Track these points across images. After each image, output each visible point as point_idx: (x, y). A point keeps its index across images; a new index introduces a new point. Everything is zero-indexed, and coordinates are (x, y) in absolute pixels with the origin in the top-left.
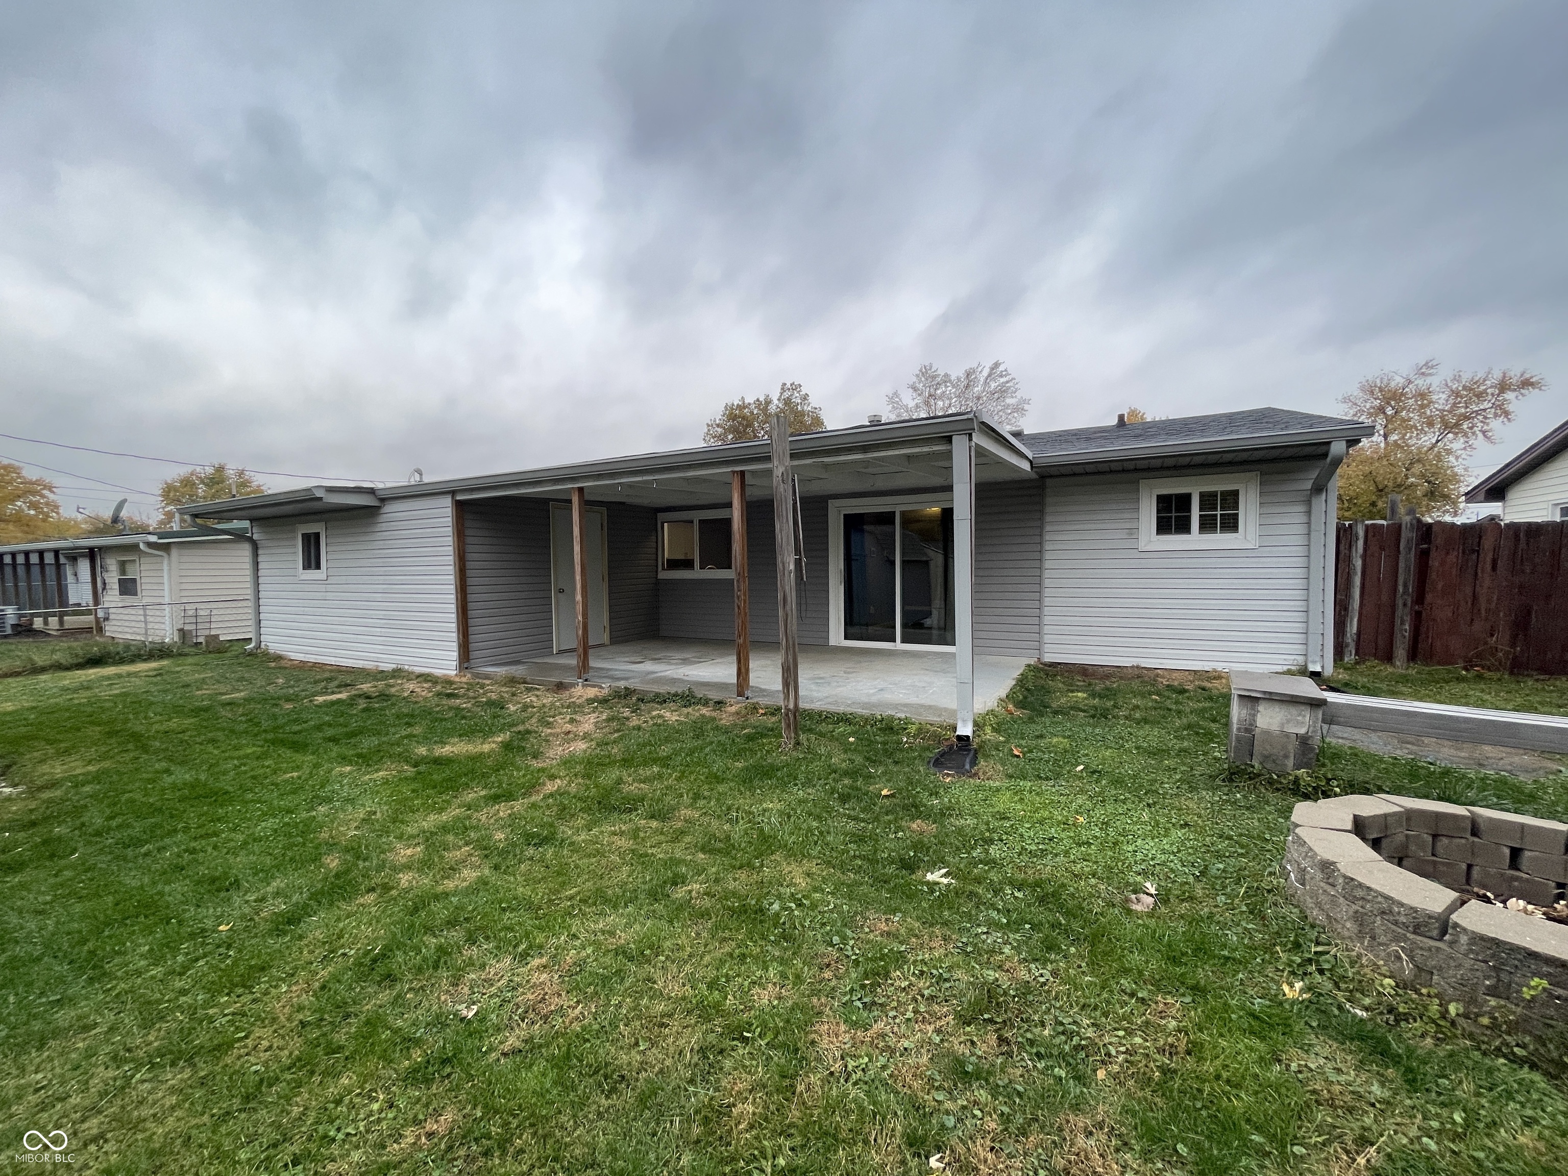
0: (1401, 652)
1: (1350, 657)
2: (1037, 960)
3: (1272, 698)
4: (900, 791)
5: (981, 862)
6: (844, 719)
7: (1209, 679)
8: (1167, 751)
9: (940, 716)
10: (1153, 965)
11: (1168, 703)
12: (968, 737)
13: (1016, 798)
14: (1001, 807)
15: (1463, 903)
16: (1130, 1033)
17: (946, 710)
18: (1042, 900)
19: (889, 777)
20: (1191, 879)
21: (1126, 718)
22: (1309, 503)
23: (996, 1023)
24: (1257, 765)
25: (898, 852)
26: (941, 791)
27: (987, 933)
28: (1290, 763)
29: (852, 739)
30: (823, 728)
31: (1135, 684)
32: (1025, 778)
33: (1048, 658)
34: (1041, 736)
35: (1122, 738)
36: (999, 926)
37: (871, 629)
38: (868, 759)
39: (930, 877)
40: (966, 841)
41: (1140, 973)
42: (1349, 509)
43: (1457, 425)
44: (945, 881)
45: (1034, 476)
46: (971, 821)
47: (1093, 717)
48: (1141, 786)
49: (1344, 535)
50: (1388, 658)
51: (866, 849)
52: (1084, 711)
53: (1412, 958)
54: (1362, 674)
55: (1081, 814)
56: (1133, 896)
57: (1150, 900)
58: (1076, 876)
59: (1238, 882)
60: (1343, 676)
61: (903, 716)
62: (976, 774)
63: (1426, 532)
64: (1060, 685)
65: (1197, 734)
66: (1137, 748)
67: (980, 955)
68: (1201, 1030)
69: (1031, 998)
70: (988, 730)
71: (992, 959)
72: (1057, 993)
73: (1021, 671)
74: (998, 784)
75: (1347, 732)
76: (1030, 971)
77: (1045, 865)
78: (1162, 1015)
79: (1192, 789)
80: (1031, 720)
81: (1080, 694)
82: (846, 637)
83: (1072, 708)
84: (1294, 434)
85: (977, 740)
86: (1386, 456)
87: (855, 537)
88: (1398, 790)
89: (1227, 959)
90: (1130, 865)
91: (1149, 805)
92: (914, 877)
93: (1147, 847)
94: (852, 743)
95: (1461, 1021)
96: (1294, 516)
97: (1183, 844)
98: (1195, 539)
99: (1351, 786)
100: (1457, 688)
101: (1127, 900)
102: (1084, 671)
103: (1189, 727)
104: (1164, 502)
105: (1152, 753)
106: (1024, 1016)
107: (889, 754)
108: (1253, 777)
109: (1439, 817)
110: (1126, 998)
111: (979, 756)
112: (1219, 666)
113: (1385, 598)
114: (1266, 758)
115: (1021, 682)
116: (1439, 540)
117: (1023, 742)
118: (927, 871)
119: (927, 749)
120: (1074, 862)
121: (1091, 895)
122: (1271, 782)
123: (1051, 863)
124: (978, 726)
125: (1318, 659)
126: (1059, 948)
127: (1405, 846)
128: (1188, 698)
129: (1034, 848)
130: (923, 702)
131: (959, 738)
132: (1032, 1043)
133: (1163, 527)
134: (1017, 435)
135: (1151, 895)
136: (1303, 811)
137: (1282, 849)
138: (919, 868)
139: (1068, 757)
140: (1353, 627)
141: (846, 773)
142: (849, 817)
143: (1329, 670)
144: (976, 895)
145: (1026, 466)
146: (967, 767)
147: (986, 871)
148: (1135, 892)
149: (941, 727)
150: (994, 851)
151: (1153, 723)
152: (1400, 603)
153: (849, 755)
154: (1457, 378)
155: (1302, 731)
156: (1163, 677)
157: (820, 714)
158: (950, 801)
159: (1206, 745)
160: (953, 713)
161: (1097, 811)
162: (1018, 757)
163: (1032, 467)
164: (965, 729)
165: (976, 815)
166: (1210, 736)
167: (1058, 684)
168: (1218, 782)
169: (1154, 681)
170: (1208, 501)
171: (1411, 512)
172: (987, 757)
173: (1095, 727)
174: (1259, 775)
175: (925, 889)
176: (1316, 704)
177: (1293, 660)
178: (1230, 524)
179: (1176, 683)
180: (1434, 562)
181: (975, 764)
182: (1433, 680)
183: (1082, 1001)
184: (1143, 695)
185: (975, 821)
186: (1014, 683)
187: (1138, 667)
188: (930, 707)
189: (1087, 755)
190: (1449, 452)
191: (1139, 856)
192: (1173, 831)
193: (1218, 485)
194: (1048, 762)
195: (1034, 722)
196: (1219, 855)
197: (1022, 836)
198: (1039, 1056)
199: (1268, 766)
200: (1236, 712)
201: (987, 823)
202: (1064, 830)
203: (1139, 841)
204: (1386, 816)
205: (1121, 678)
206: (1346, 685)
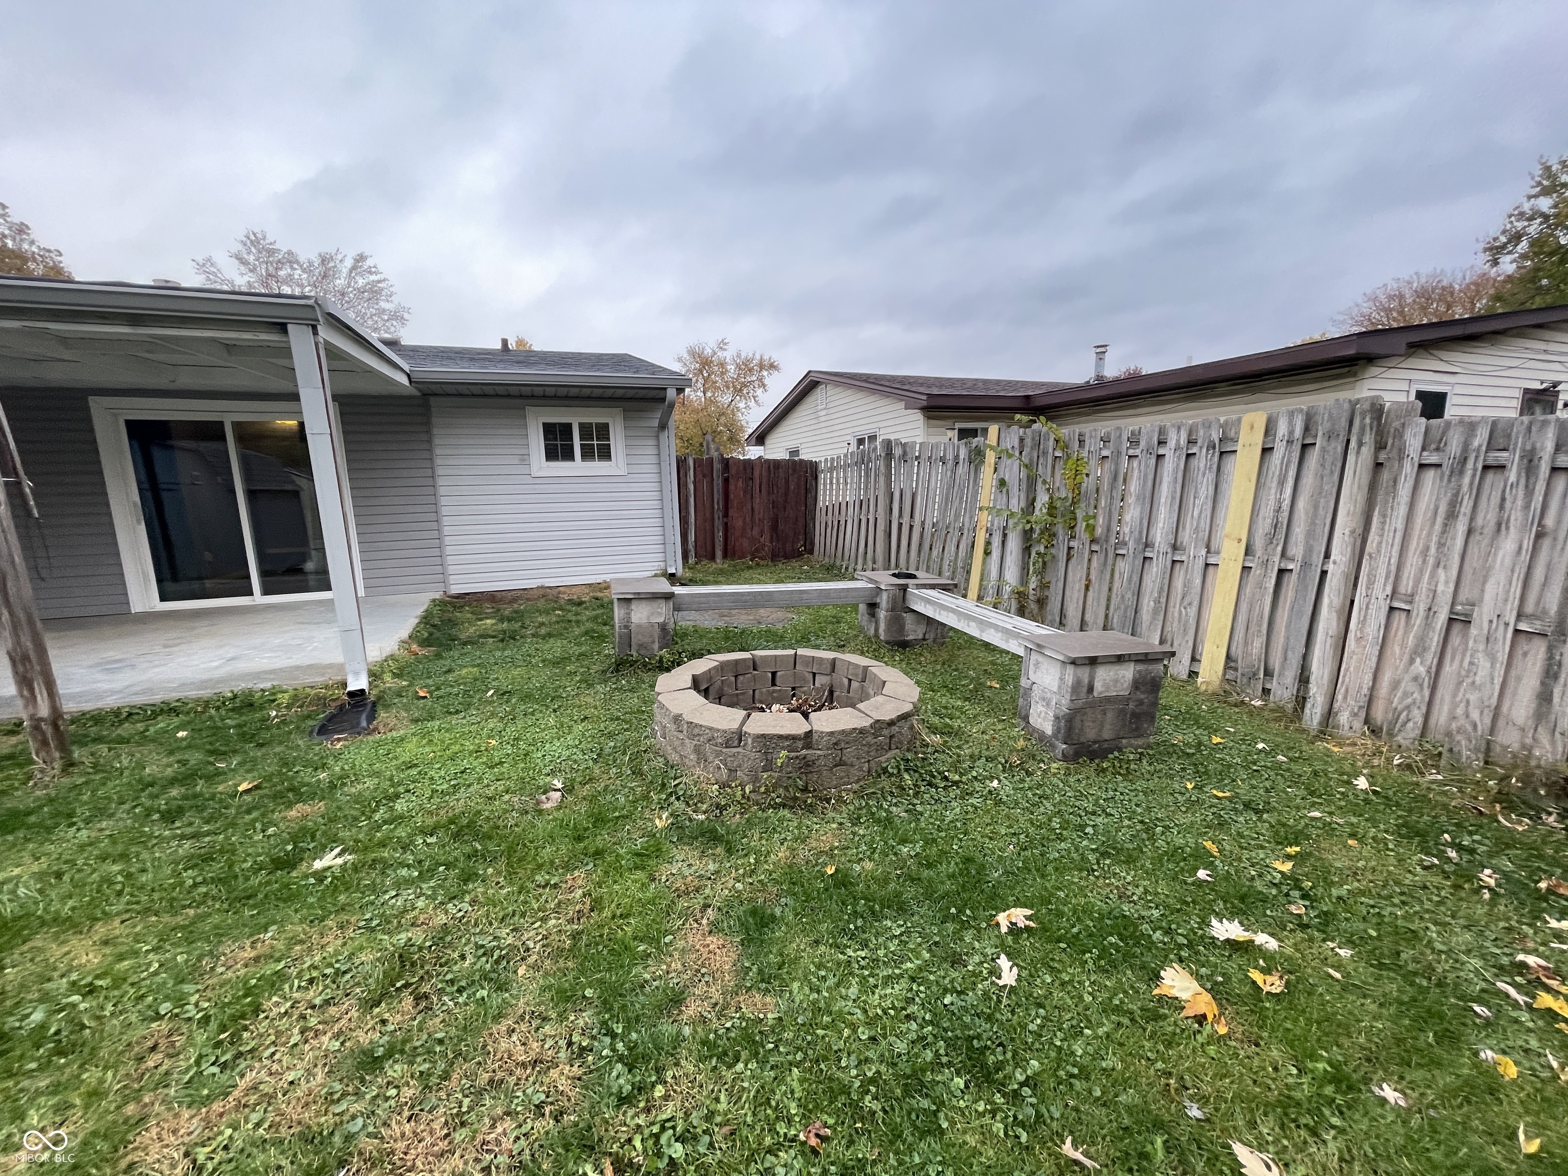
0: (719, 553)
1: (692, 560)
2: (454, 898)
3: (640, 597)
4: (268, 778)
5: (385, 822)
6: (168, 709)
7: (601, 590)
8: (569, 659)
9: (323, 675)
10: (564, 850)
11: (570, 616)
12: (363, 691)
13: (424, 742)
14: (406, 757)
15: (749, 715)
16: (544, 920)
17: (331, 666)
18: (456, 836)
19: (250, 765)
20: (591, 763)
21: (533, 635)
22: (658, 437)
23: (412, 984)
24: (635, 654)
25: (267, 855)
26: (331, 761)
27: (397, 895)
28: (656, 646)
29: (181, 734)
30: (126, 729)
31: (541, 604)
32: (433, 718)
33: (455, 590)
34: (449, 671)
35: (529, 656)
36: (409, 882)
37: (208, 584)
38: (211, 753)
39: (318, 865)
40: (366, 805)
41: (552, 862)
42: (687, 448)
43: (741, 390)
44: (340, 861)
45: (416, 393)
46: (370, 783)
47: (502, 640)
48: (548, 695)
49: (681, 463)
50: (713, 558)
51: (216, 868)
52: (494, 637)
53: (725, 765)
54: (699, 571)
55: (492, 737)
56: (544, 797)
57: (559, 794)
58: (490, 798)
59: (624, 753)
60: (689, 575)
61: (268, 685)
62: (376, 729)
63: (726, 464)
64: (469, 616)
65: (593, 638)
66: (543, 661)
67: (389, 922)
68: (600, 887)
69: (448, 938)
70: (388, 677)
71: (403, 921)
72: (476, 920)
73: (425, 607)
74: (402, 732)
75: (693, 615)
76: (446, 912)
77: (458, 800)
78: (571, 890)
79: (590, 686)
80: (438, 656)
81: (488, 621)
82: (163, 598)
83: (481, 636)
84: (642, 379)
85: (374, 692)
86: (705, 409)
87: (158, 454)
88: (718, 651)
89: (617, 818)
90: (540, 771)
91: (555, 711)
92: (294, 874)
93: (554, 748)
94: (183, 739)
95: (753, 796)
96: (647, 450)
97: (583, 735)
98: (578, 467)
99: (694, 654)
100: (747, 574)
101: (538, 803)
102: (492, 597)
103: (586, 633)
104: (549, 430)
105: (555, 663)
106: (443, 960)
107: (245, 737)
108: (632, 664)
109: (737, 662)
110: (541, 890)
111: (379, 708)
112: (607, 577)
113: (708, 514)
114: (640, 646)
115: (426, 619)
116: (733, 471)
117: (430, 682)
118: (315, 859)
119: (308, 717)
120: (488, 786)
121: (506, 811)
122: (645, 665)
123: (464, 795)
124: (374, 676)
125: (673, 563)
126: (476, 874)
127: (721, 689)
128: (586, 609)
129: (445, 786)
130: (298, 663)
131: (351, 694)
132: (452, 982)
133: (552, 454)
134: (392, 344)
135: (559, 790)
136: (664, 681)
137: (651, 716)
138: (302, 859)
139: (480, 684)
140: (692, 537)
141: (173, 781)
142: (183, 837)
143: (680, 572)
144: (383, 861)
145: (404, 380)
146: (364, 724)
147: (392, 831)
148: (545, 793)
149: (326, 687)
150: (400, 806)
151: (559, 635)
152: (716, 516)
153: (178, 756)
154: (739, 356)
155: (661, 620)
156: (564, 593)
157: (117, 713)
158: (342, 769)
159: (599, 645)
160: (341, 667)
161: (508, 730)
162: (425, 697)
163: (411, 382)
164: (358, 682)
165: (377, 774)
166: (602, 638)
167: (466, 614)
168: (609, 675)
169: (556, 599)
170: (586, 431)
171: (717, 449)
172: (387, 707)
173: (504, 649)
174: (636, 661)
175: (312, 881)
176: (668, 597)
177: (655, 566)
178: (605, 454)
179: (575, 597)
180: (732, 487)
181: (374, 718)
182: (736, 570)
183: (501, 914)
184: (547, 612)
185: (376, 781)
186: (417, 621)
187: (542, 587)
188: (310, 667)
189: (497, 679)
190: (738, 409)
191: (548, 758)
192: (575, 727)
193: (594, 416)
194: (457, 695)
195: (442, 658)
196: (611, 736)
197: (432, 779)
198: (460, 991)
199: (642, 652)
200: (618, 613)
201: (391, 779)
202: (477, 758)
203: (548, 745)
204: (710, 670)
205: (528, 599)
206: (691, 580)
